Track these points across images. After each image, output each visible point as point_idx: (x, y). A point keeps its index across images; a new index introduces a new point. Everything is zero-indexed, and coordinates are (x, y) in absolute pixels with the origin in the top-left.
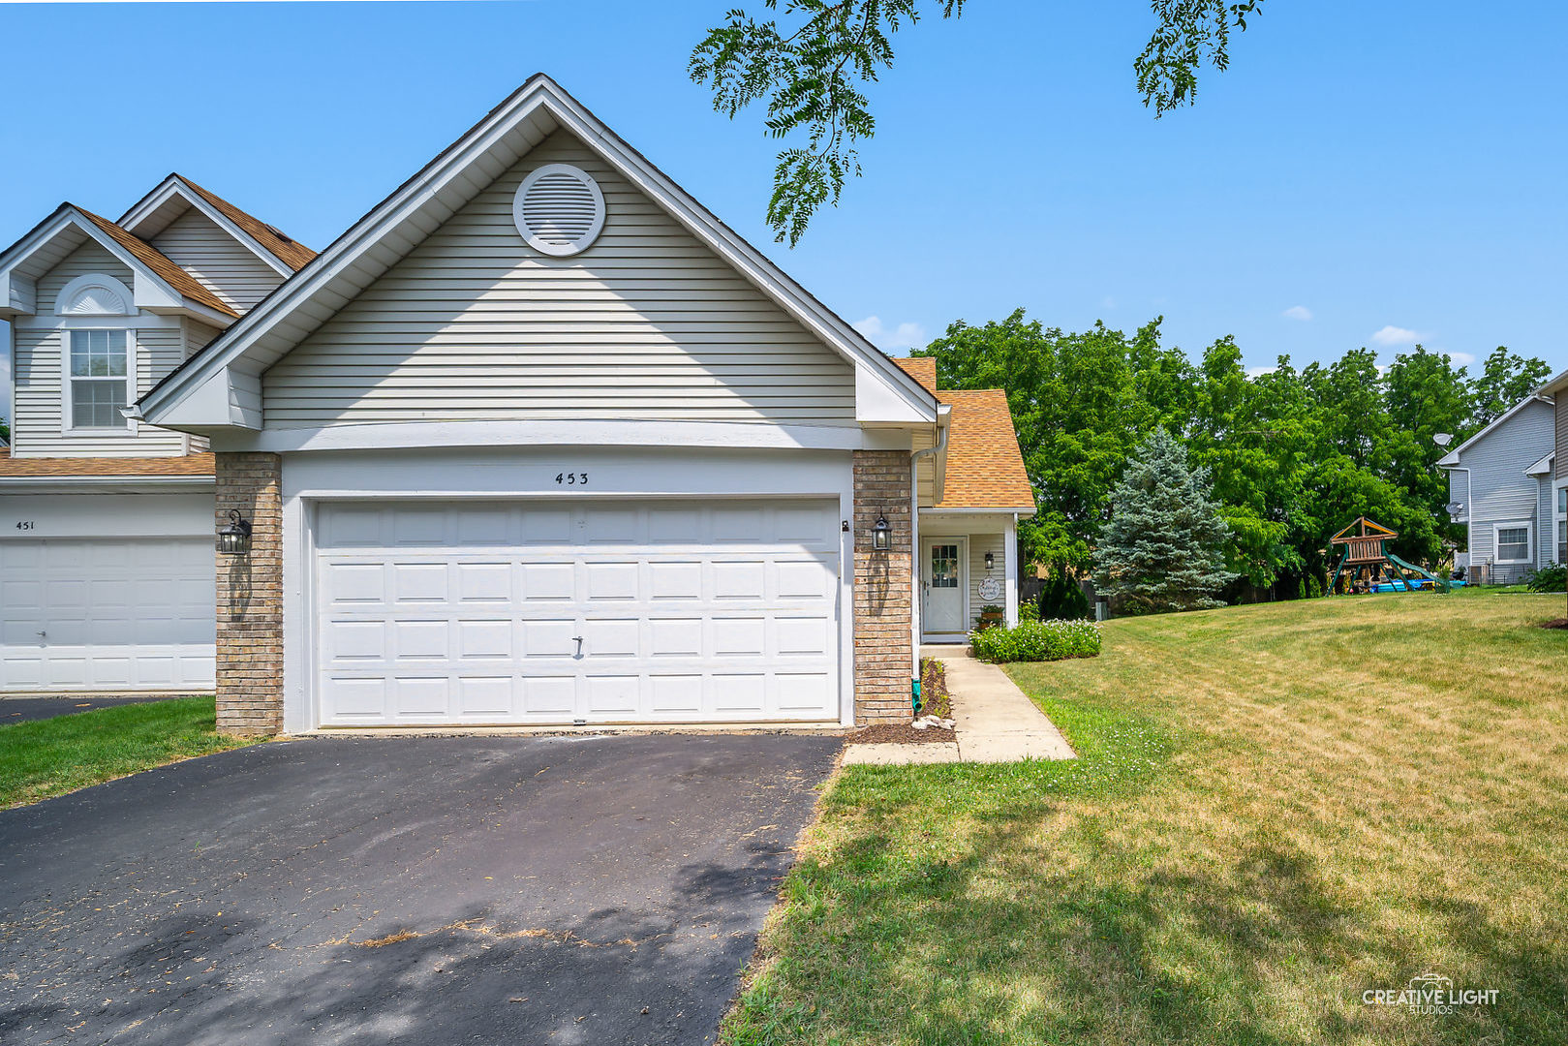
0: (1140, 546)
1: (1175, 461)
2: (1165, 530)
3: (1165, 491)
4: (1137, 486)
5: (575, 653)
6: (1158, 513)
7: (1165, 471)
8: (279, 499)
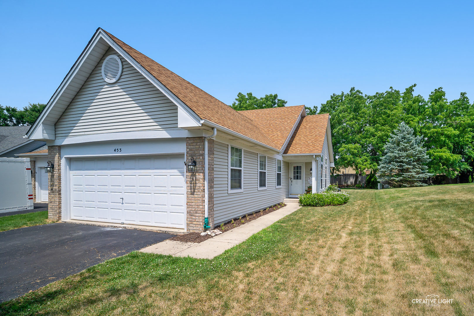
0: (393, 164)
1: (408, 134)
2: (402, 159)
3: (403, 145)
4: (393, 143)
5: (122, 203)
6: (400, 152)
7: (404, 138)
8: (60, 158)
